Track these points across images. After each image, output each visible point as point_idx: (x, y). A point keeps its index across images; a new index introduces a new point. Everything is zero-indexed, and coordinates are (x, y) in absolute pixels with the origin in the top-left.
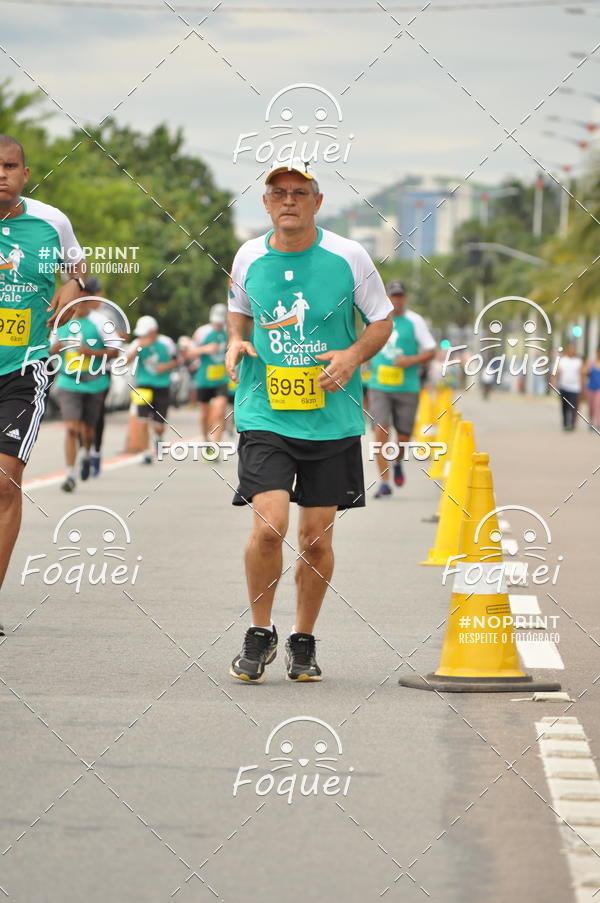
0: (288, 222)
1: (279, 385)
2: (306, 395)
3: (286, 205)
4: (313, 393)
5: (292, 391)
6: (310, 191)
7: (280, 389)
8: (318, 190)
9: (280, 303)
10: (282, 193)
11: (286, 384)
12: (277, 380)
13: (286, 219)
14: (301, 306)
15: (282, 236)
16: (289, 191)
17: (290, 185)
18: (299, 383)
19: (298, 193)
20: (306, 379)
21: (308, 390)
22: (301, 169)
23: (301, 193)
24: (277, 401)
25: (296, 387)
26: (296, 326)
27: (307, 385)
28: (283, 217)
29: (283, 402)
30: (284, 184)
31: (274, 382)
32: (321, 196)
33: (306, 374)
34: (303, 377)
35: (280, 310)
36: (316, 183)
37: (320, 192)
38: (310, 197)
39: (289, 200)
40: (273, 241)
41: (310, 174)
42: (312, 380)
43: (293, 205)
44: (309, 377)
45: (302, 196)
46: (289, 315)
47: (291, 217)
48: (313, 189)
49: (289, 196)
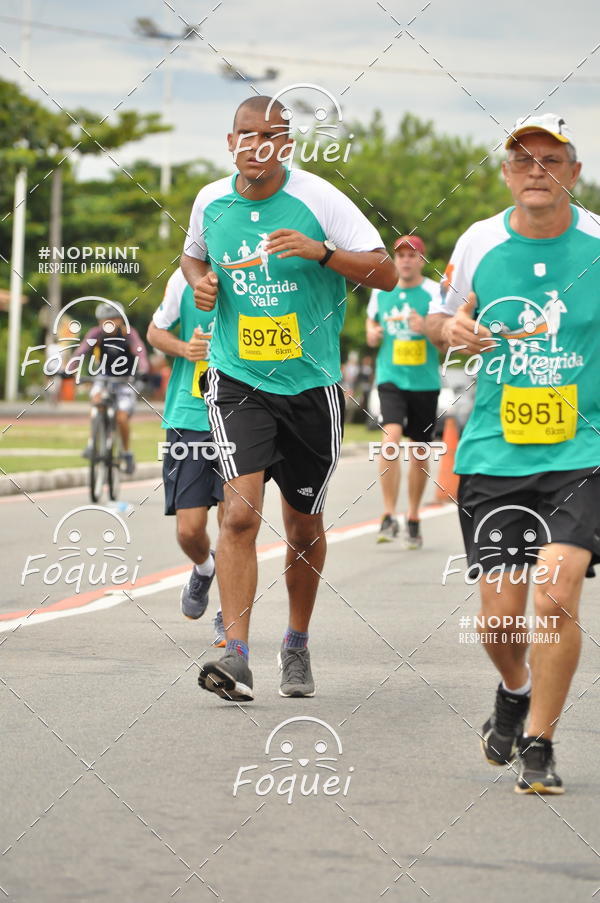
0: (534, 199)
1: (516, 411)
2: (553, 424)
3: (531, 176)
4: (561, 421)
5: (534, 419)
6: (565, 158)
7: (518, 416)
8: (575, 156)
10: (528, 160)
11: (525, 410)
12: (513, 404)
13: (529, 196)
15: (529, 217)
16: (536, 159)
17: (538, 151)
18: (542, 408)
19: (548, 161)
20: (552, 402)
21: (555, 417)
22: (554, 129)
23: (552, 161)
24: (513, 432)
25: (538, 413)
27: (554, 411)
28: (526, 193)
29: (521, 433)
30: (530, 149)
31: (510, 407)
32: (580, 165)
33: (552, 396)
34: (548, 400)
36: (573, 148)
37: (579, 160)
40: (514, 222)
41: (564, 137)
42: (559, 404)
43: (541, 177)
44: (556, 400)
45: (554, 165)
47: (540, 193)
48: (568, 156)
49: (536, 166)
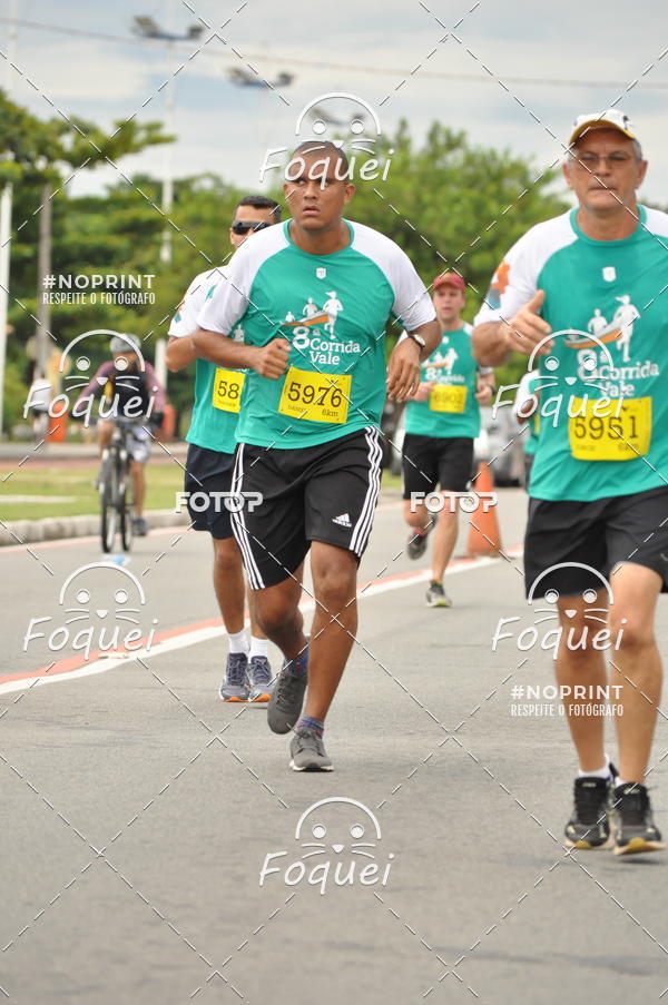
0: (600, 199)
1: (587, 425)
2: (626, 439)
3: (598, 175)
4: (634, 436)
5: (605, 433)
6: (631, 156)
7: (589, 430)
8: (641, 154)
9: (597, 312)
10: (592, 159)
13: (596, 196)
14: (627, 313)
15: (593, 219)
16: (602, 155)
17: (603, 147)
18: (615, 422)
19: (614, 158)
20: (626, 416)
21: (628, 432)
22: (621, 124)
23: (619, 158)
24: (583, 448)
25: (610, 427)
26: (619, 343)
27: (626, 425)
28: (592, 193)
29: (592, 448)
30: (594, 147)
31: (580, 421)
32: (645, 164)
33: (624, 410)
35: (598, 322)
36: (638, 145)
37: (644, 158)
38: (631, 165)
39: (602, 168)
41: (631, 132)
42: (633, 418)
43: (608, 175)
44: (629, 413)
45: (619, 163)
46: (610, 328)
47: (606, 192)
48: (635, 154)
49: (602, 163)
